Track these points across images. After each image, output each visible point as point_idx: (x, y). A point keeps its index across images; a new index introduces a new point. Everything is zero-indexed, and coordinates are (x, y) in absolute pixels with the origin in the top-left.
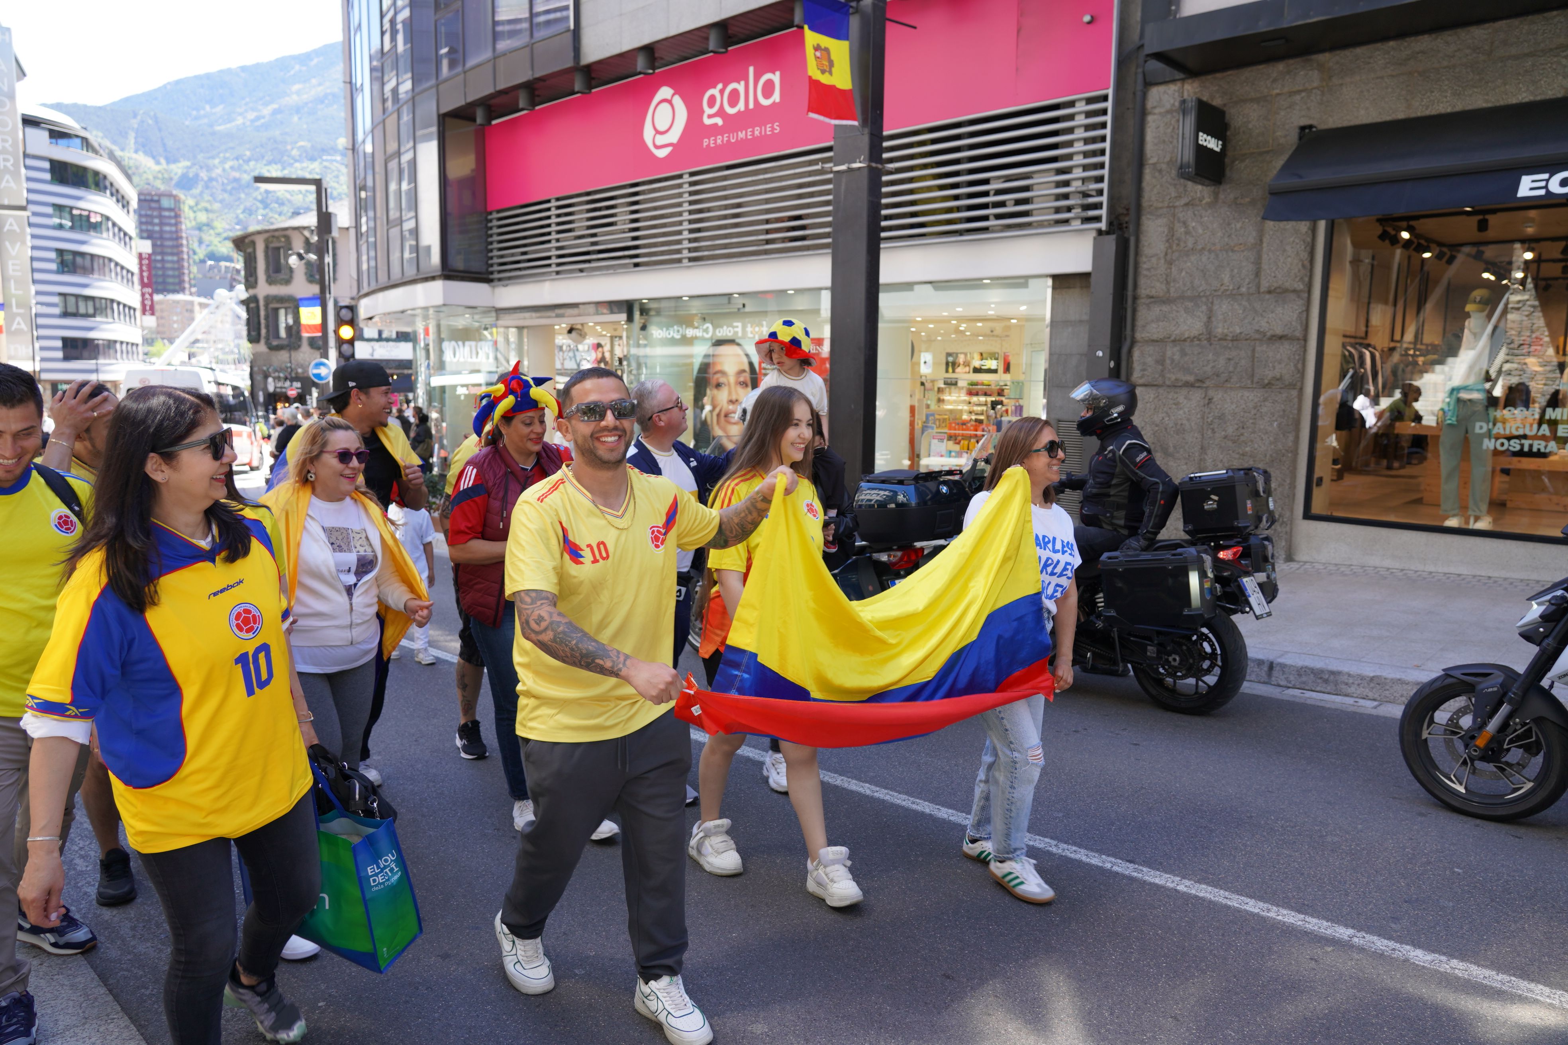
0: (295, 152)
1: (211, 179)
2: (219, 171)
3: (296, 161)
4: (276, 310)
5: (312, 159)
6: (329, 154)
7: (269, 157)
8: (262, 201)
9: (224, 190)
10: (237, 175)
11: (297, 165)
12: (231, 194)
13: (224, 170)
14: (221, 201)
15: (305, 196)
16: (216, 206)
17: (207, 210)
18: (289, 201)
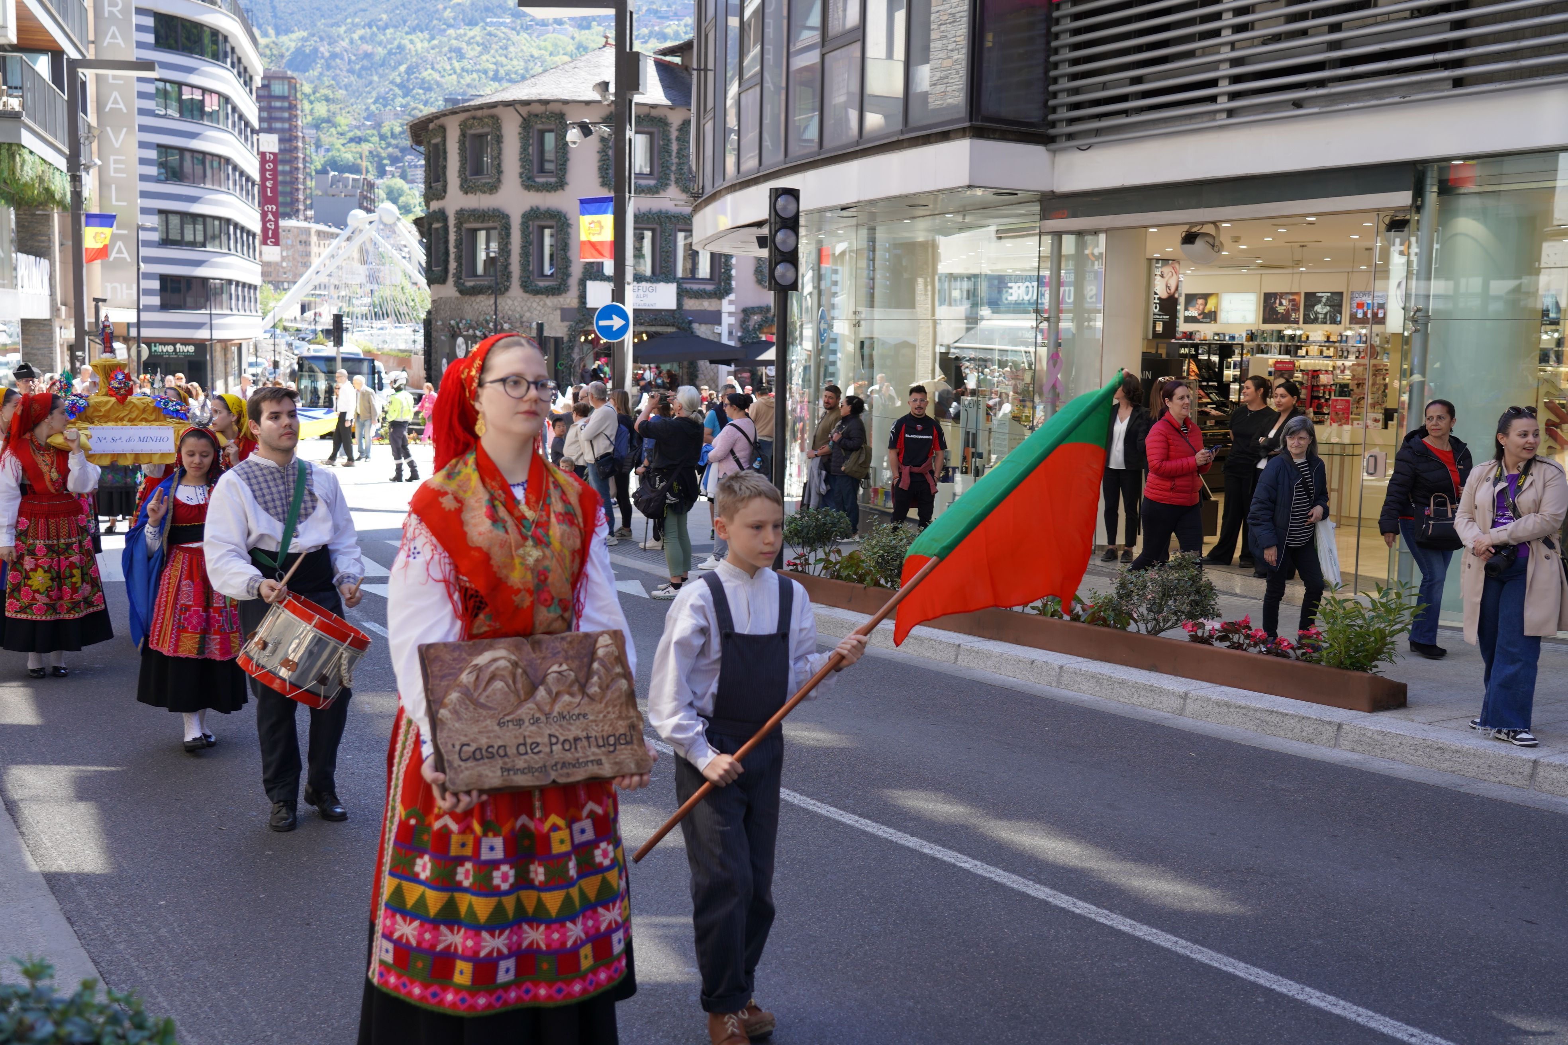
0: (448, 14)
1: (334, 56)
2: (345, 44)
3: (450, 26)
4: (474, 232)
5: (472, 23)
6: (496, 15)
7: (412, 22)
8: (401, 86)
9: (351, 71)
10: (368, 48)
11: (451, 31)
12: (360, 76)
13: (352, 42)
14: (346, 87)
15: (460, 76)
16: (341, 93)
17: (327, 99)
18: (438, 84)
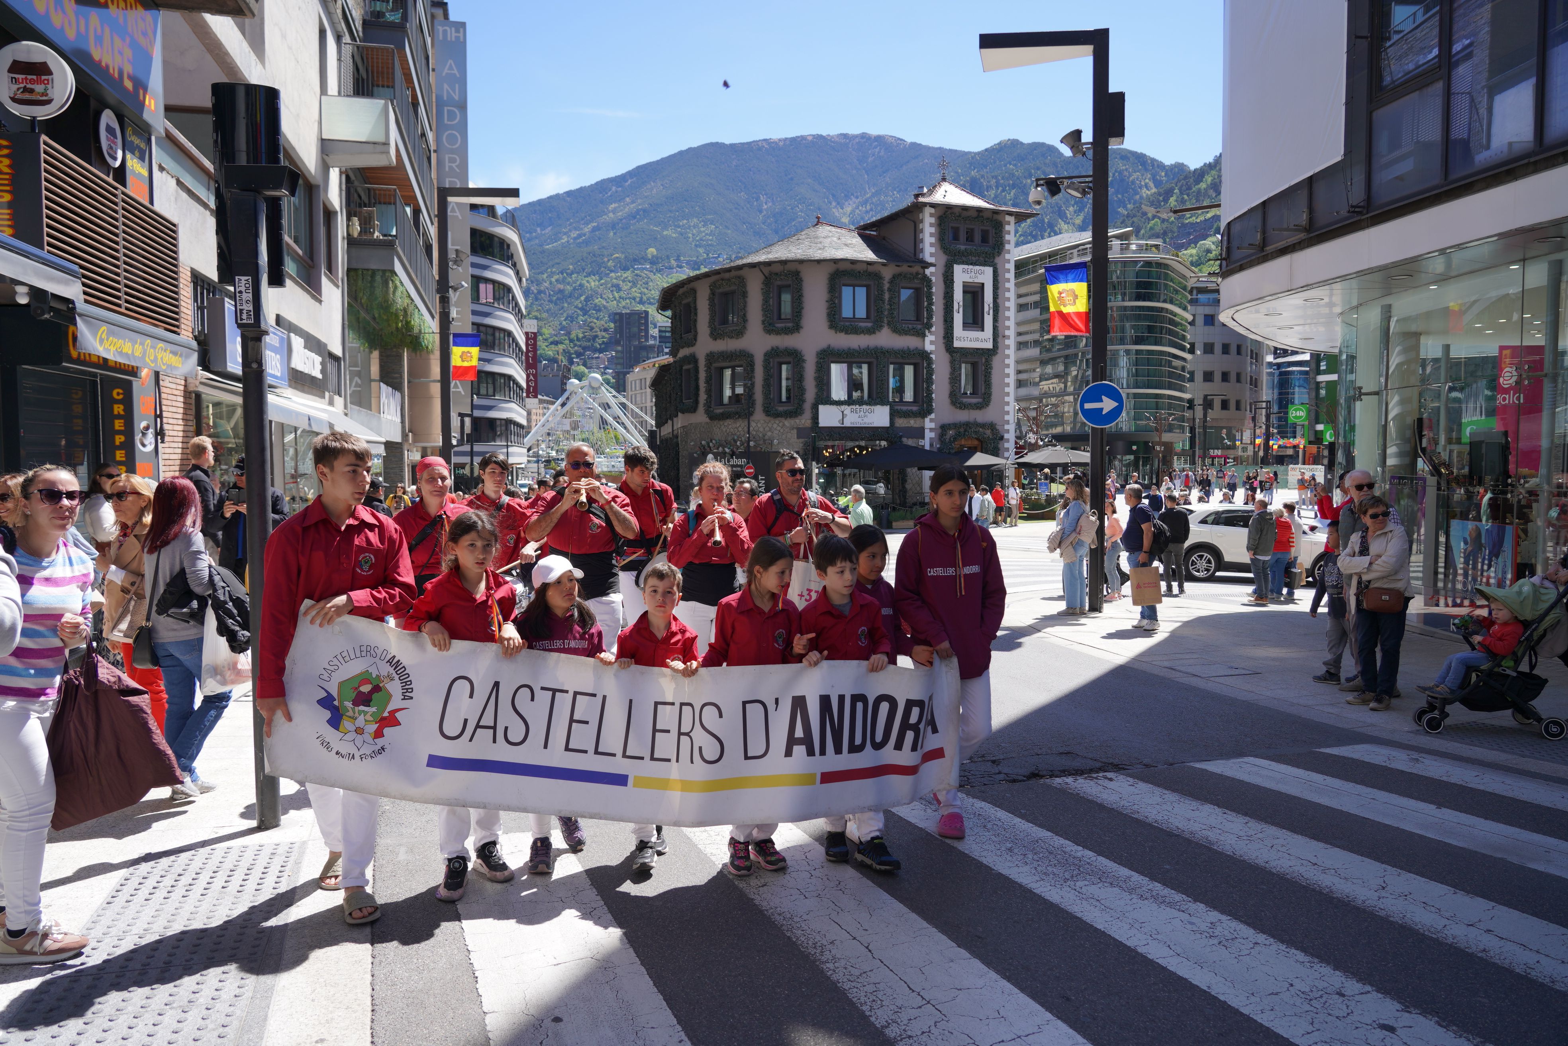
0: (610, 264)
1: (540, 292)
2: (546, 284)
3: (612, 271)
4: (721, 371)
5: (625, 269)
6: (640, 264)
7: (589, 269)
8: (581, 309)
9: (551, 301)
10: (561, 287)
11: (612, 274)
12: (556, 304)
13: (551, 283)
14: (548, 311)
15: (619, 302)
16: (545, 315)
17: (536, 318)
18: (605, 307)
